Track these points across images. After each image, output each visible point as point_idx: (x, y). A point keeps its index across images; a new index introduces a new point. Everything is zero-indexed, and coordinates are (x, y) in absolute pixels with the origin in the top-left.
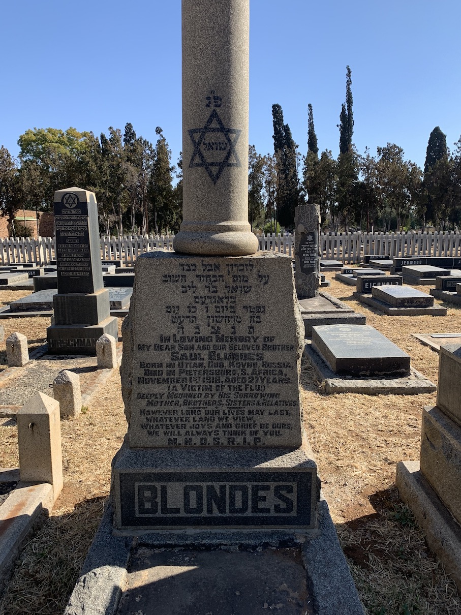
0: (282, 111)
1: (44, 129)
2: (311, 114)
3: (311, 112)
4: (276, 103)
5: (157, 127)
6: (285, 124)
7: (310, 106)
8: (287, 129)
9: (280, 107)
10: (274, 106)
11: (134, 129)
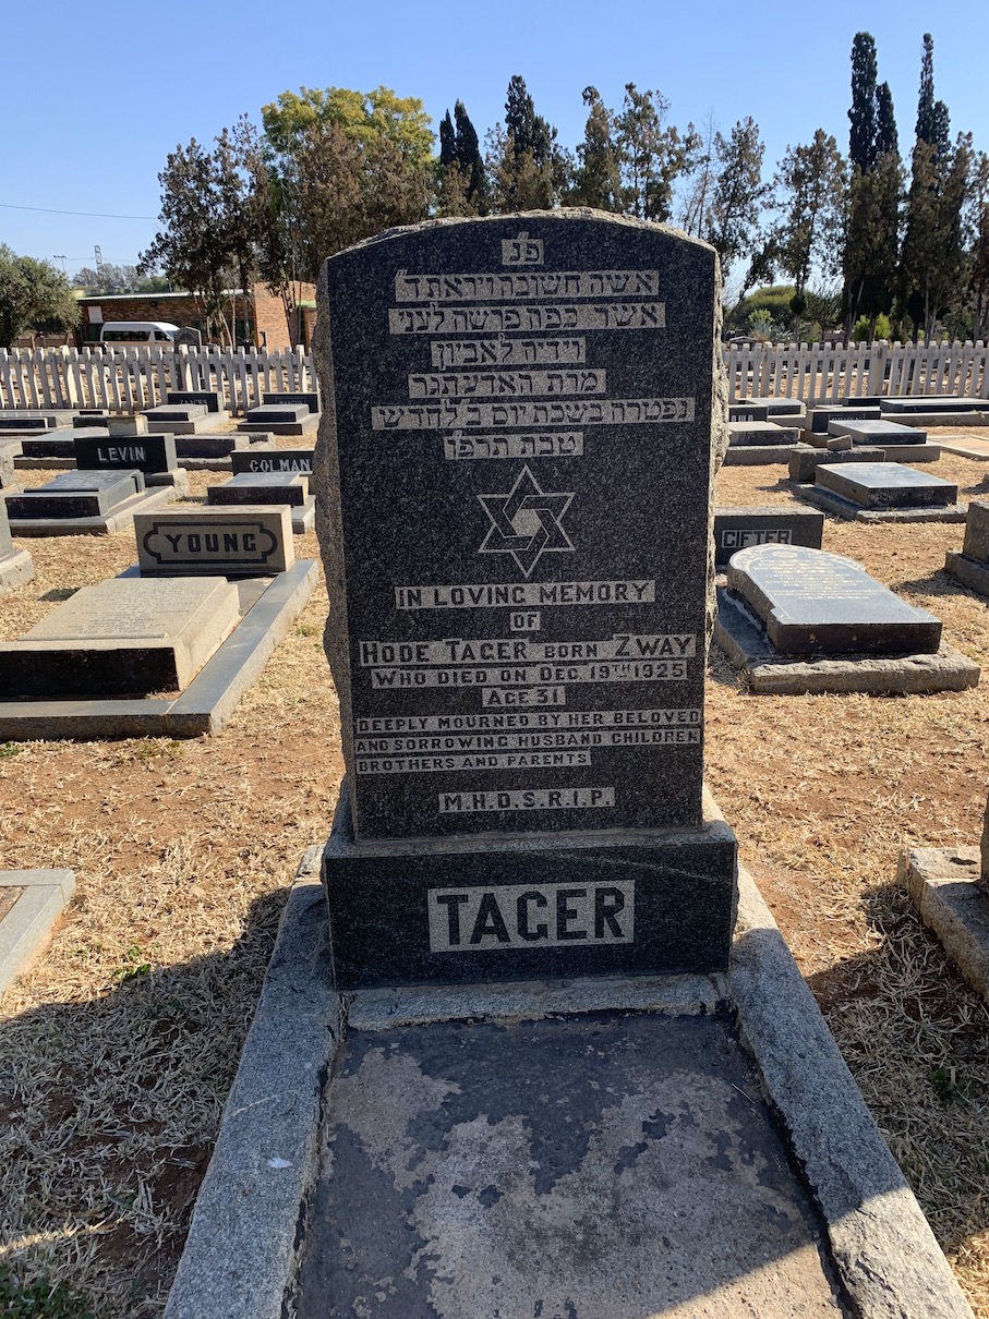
0: (874, 52)
1: (322, 89)
2: (927, 60)
3: (929, 56)
4: (862, 31)
5: (589, 88)
6: (879, 81)
7: (927, 38)
8: (884, 95)
9: (872, 42)
10: (859, 39)
11: (530, 90)
